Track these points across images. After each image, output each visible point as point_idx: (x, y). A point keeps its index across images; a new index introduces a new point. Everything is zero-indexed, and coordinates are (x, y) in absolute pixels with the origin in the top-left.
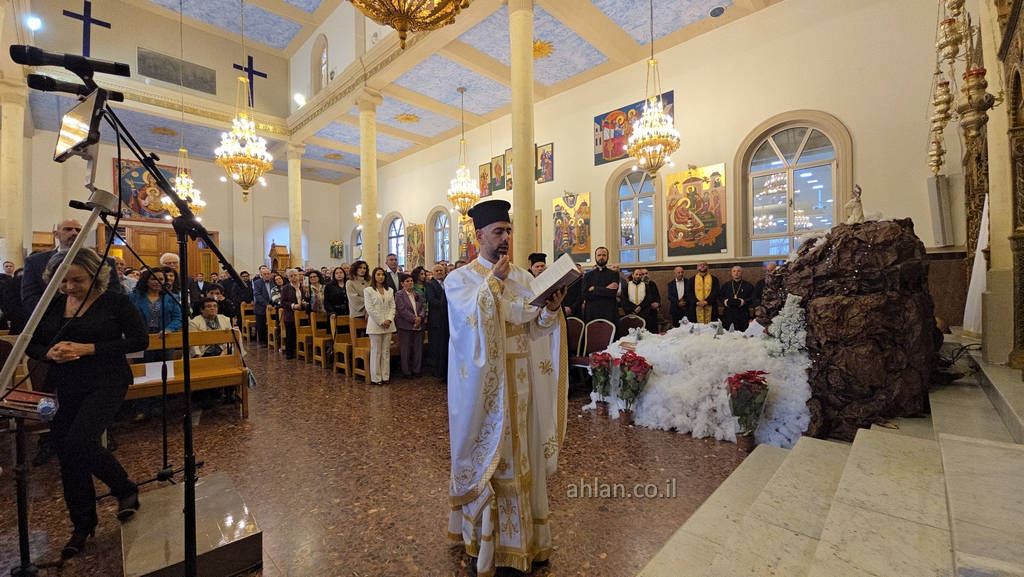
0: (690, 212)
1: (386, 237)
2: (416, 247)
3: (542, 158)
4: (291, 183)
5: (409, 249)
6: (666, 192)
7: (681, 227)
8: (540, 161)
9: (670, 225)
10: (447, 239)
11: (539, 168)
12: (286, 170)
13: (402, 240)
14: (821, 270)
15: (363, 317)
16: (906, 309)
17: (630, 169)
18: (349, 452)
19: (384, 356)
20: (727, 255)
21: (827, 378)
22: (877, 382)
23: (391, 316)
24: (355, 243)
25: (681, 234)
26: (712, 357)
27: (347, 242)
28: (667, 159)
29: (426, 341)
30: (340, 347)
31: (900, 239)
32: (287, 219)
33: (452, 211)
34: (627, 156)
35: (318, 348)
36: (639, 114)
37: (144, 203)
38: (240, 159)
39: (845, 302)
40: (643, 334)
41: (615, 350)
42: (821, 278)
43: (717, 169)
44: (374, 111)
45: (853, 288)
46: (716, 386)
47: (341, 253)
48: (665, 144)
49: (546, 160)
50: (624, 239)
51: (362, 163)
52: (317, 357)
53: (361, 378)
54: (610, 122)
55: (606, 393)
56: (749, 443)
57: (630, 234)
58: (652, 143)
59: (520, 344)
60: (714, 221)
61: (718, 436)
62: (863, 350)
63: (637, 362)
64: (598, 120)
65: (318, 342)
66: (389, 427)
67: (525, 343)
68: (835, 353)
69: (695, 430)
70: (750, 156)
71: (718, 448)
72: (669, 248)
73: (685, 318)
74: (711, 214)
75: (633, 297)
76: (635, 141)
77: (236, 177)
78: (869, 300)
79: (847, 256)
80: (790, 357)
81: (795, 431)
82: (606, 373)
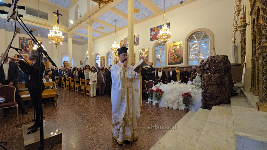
0: (174, 54)
1: (95, 59)
2: (103, 62)
3: (136, 39)
4: (69, 44)
5: (101, 63)
6: (168, 49)
7: (172, 57)
8: (136, 40)
9: (169, 57)
10: (111, 60)
11: (136, 42)
12: (68, 41)
13: (99, 60)
14: (205, 67)
15: (88, 80)
16: (225, 77)
17: (159, 42)
18: (85, 114)
19: (94, 90)
20: (183, 65)
21: (206, 94)
22: (218, 95)
23: (96, 79)
24: (86, 61)
25: (171, 59)
26: (178, 89)
27: (84, 61)
28: (168, 40)
29: (106, 86)
30: (83, 87)
31: (224, 60)
32: (68, 54)
33: (112, 52)
34: (158, 39)
35: (76, 88)
36: (161, 28)
37: (28, 49)
38: (55, 37)
39: (211, 75)
40: (161, 84)
41: (154, 88)
42: (205, 69)
43: (180, 43)
44: (92, 25)
45: (213, 72)
46: (179, 96)
47: (83, 63)
48: (168, 36)
49: (137, 40)
50: (157, 61)
51: (88, 39)
52: (76, 90)
53: (88, 96)
54: (154, 30)
55: (152, 99)
56: (187, 110)
57: (159, 59)
58: (164, 36)
59: (130, 84)
60: (180, 56)
61: (180, 109)
62: (215, 87)
63: (160, 91)
64: (151, 29)
65: (76, 86)
66: (95, 108)
67: (131, 84)
68: (208, 88)
69: (174, 108)
70: (189, 40)
71: (179, 112)
72: (168, 63)
73: (172, 80)
74: (179, 54)
75: (159, 75)
76: (160, 35)
77: (54, 42)
78: (217, 75)
79: (212, 64)
80: (197, 89)
81: (198, 108)
82: (152, 94)
